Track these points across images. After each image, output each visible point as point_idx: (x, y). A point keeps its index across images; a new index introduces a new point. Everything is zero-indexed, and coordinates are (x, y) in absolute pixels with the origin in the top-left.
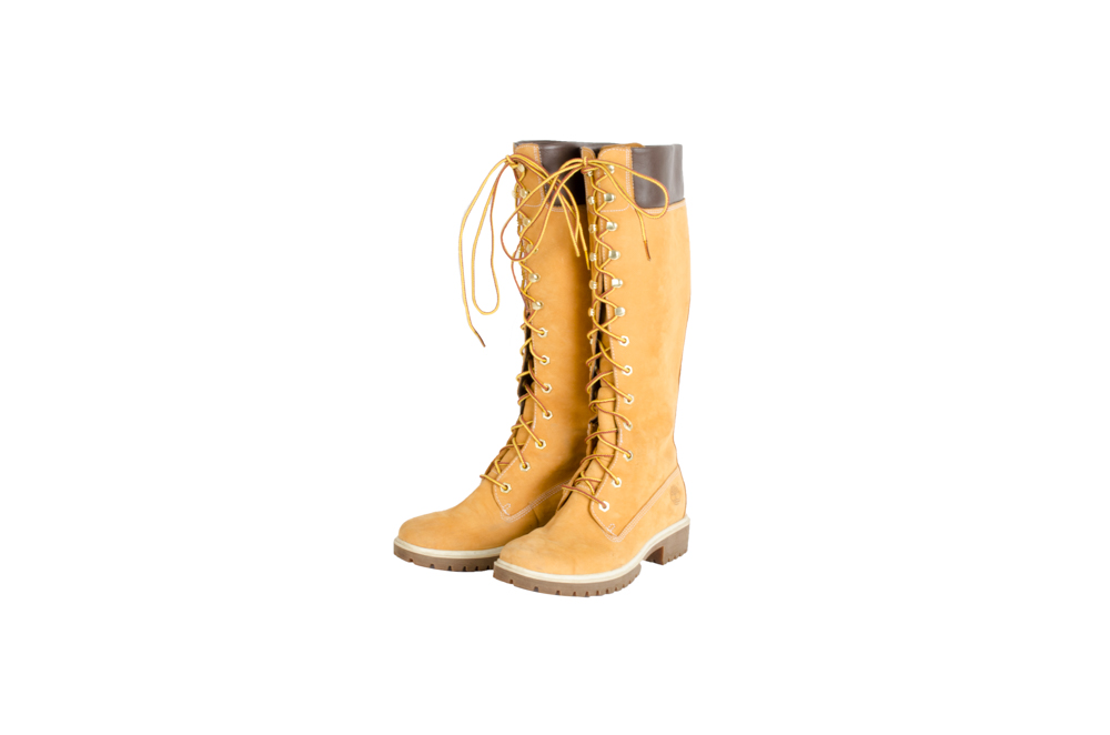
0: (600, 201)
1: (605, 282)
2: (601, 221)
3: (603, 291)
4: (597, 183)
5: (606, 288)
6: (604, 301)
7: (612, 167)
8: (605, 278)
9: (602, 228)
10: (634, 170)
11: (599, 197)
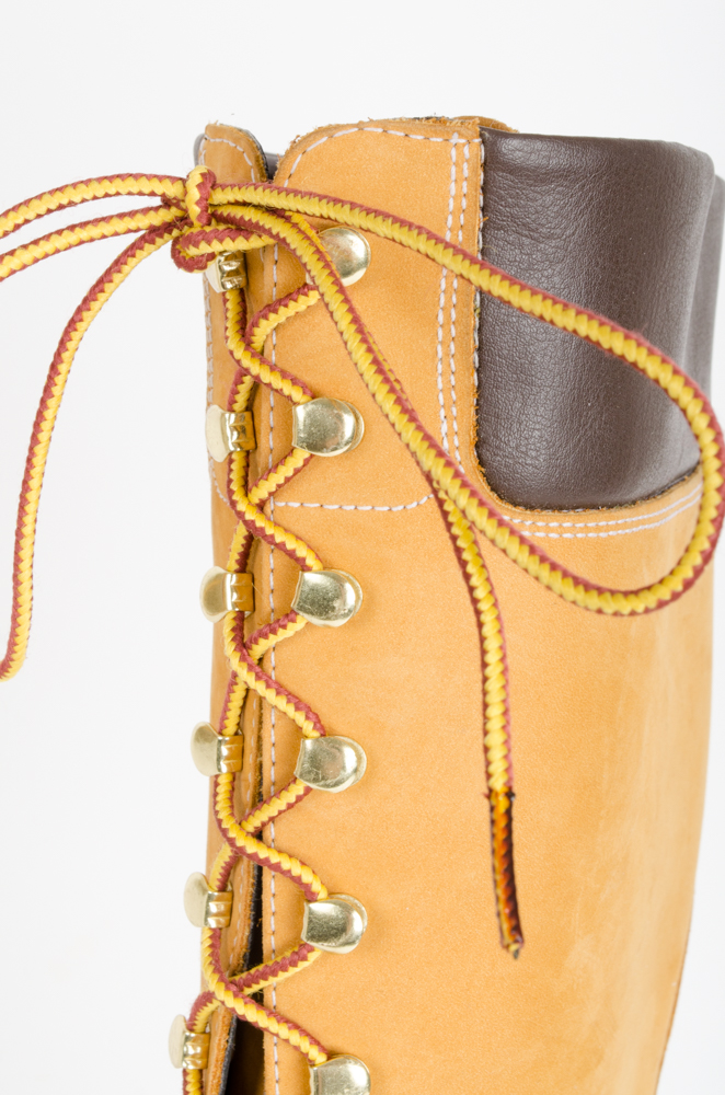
0: (268, 441)
1: (270, 904)
2: (268, 561)
3: (254, 954)
4: (263, 331)
5: (270, 942)
6: (253, 1015)
7: (358, 247)
8: (271, 883)
9: (269, 602)
10: (486, 258)
11: (267, 417)
